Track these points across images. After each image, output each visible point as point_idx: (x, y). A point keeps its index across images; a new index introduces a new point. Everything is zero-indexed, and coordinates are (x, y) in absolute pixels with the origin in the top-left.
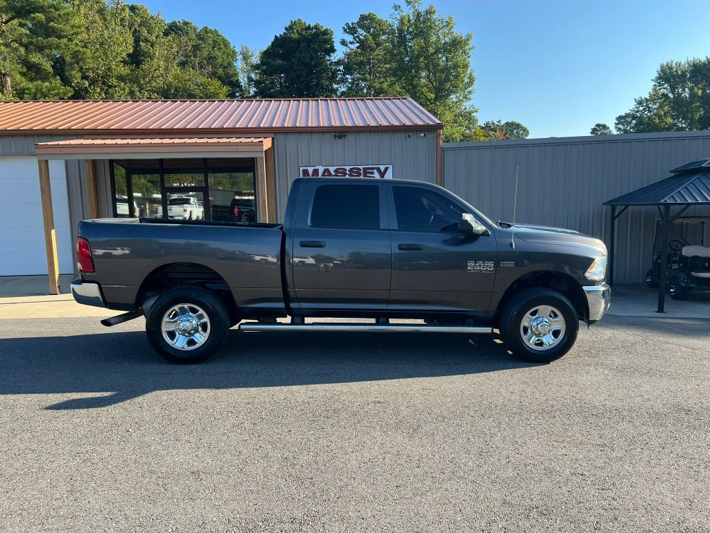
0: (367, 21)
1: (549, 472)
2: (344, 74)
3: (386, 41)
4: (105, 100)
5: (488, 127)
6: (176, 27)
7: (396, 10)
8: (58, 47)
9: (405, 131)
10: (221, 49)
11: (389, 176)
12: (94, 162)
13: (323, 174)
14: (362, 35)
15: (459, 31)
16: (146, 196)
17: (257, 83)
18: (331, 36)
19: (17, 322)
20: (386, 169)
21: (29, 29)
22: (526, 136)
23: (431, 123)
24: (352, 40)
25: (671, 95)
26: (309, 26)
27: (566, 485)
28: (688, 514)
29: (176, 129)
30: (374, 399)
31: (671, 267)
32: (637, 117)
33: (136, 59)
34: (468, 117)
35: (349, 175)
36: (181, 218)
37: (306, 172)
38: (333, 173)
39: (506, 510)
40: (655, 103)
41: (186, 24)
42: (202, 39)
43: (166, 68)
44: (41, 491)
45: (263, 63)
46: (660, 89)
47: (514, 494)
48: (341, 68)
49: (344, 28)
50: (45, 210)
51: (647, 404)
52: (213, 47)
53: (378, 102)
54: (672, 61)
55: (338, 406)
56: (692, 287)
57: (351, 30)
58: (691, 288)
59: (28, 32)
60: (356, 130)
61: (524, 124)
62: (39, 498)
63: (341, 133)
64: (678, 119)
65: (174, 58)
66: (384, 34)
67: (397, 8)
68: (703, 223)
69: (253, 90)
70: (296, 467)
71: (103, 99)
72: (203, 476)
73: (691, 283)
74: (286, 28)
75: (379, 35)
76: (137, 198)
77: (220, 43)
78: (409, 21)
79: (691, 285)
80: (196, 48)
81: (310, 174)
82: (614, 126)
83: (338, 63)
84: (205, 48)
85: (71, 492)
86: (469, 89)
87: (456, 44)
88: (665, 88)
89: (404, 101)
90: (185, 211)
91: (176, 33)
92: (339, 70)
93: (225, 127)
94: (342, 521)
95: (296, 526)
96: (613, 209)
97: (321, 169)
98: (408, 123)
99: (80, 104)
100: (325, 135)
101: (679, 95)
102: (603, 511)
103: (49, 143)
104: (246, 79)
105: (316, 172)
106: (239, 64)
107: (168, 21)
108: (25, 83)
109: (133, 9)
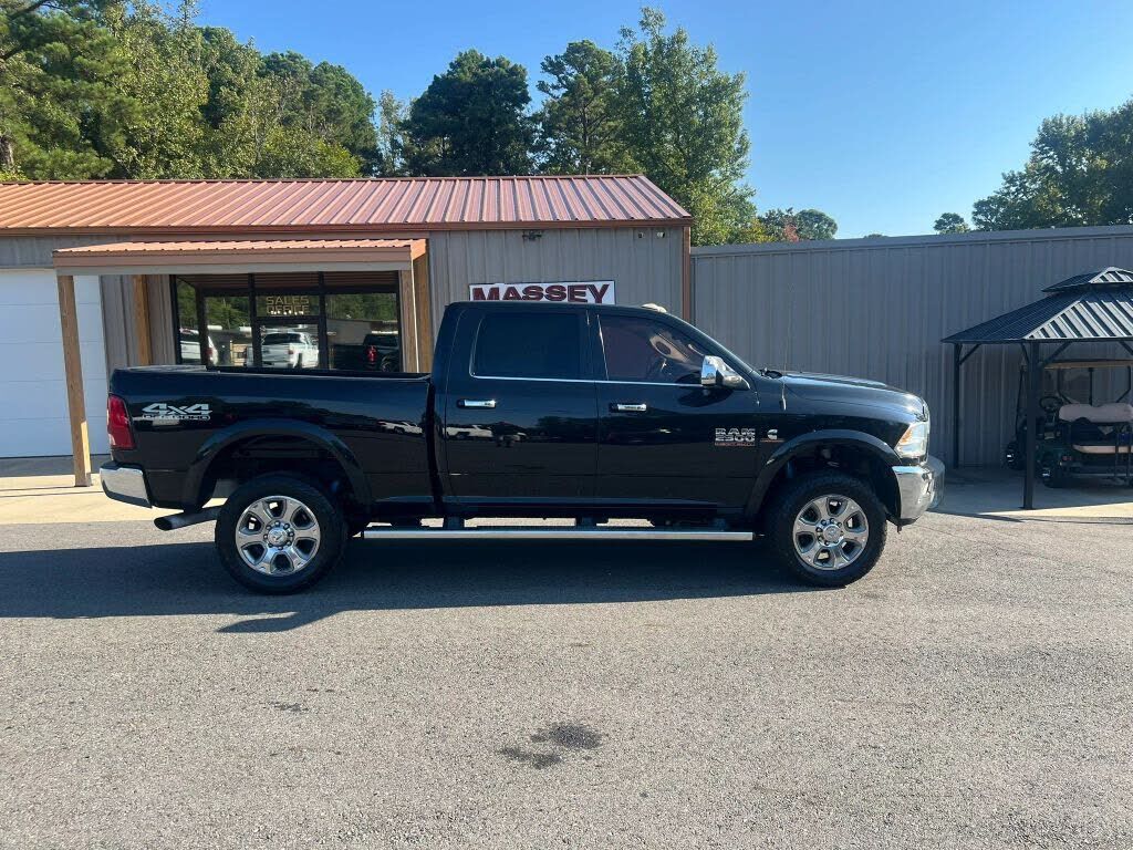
0: (579, 53)
1: (827, 743)
2: (543, 137)
3: (610, 84)
4: (163, 179)
5: (770, 221)
6: (277, 62)
7: (625, 36)
8: (88, 96)
9: (634, 229)
10: (349, 96)
11: (609, 299)
12: (146, 279)
13: (506, 297)
14: (571, 75)
15: (723, 70)
16: (230, 331)
17: (406, 152)
18: (523, 77)
19: (23, 529)
20: (605, 288)
21: (43, 67)
22: (833, 232)
23: (674, 216)
24: (555, 82)
25: (1059, 169)
26: (488, 61)
27: (849, 761)
28: (1026, 803)
29: (276, 226)
30: (572, 641)
31: (1044, 437)
32: (1007, 202)
33: (213, 113)
34: (740, 203)
35: (547, 297)
36: (284, 365)
37: (479, 293)
38: (522, 295)
39: (757, 797)
40: (1034, 182)
41: (293, 57)
42: (319, 82)
43: (262, 128)
44: (62, 777)
45: (415, 119)
46: (1042, 159)
47: (771, 776)
48: (540, 127)
49: (542, 64)
50: (67, 354)
51: (986, 646)
52: (336, 95)
53: (594, 183)
54: (1062, 115)
55: (518, 651)
56: (1074, 468)
57: (553, 67)
58: (1073, 470)
59: (41, 71)
60: (558, 227)
61: (829, 214)
62: (60, 787)
63: (533, 232)
64: (1071, 206)
65: (274, 113)
66: (605, 74)
67: (625, 33)
68: (1091, 370)
69: (399, 162)
70: (448, 740)
71: (161, 177)
72: (307, 754)
73: (1074, 461)
74: (451, 64)
75: (598, 76)
76: (214, 333)
77: (347, 88)
78: (645, 54)
79: (1074, 465)
80: (309, 96)
81: (486, 296)
82: (971, 216)
83: (535, 119)
84: (323, 95)
85: (108, 778)
86: (740, 160)
87: (719, 91)
88: (1050, 157)
89: (634, 180)
90: (291, 353)
91: (277, 73)
92: (536, 130)
93: (351, 222)
94: (512, 815)
95: (443, 823)
96: (958, 349)
97: (503, 288)
98: (639, 216)
99: (124, 186)
100: (508, 234)
101: (1072, 168)
102: (900, 798)
103: (74, 250)
104: (388, 145)
105: (495, 292)
106: (377, 120)
107: (266, 53)
108: (36, 152)
109: (208, 34)
